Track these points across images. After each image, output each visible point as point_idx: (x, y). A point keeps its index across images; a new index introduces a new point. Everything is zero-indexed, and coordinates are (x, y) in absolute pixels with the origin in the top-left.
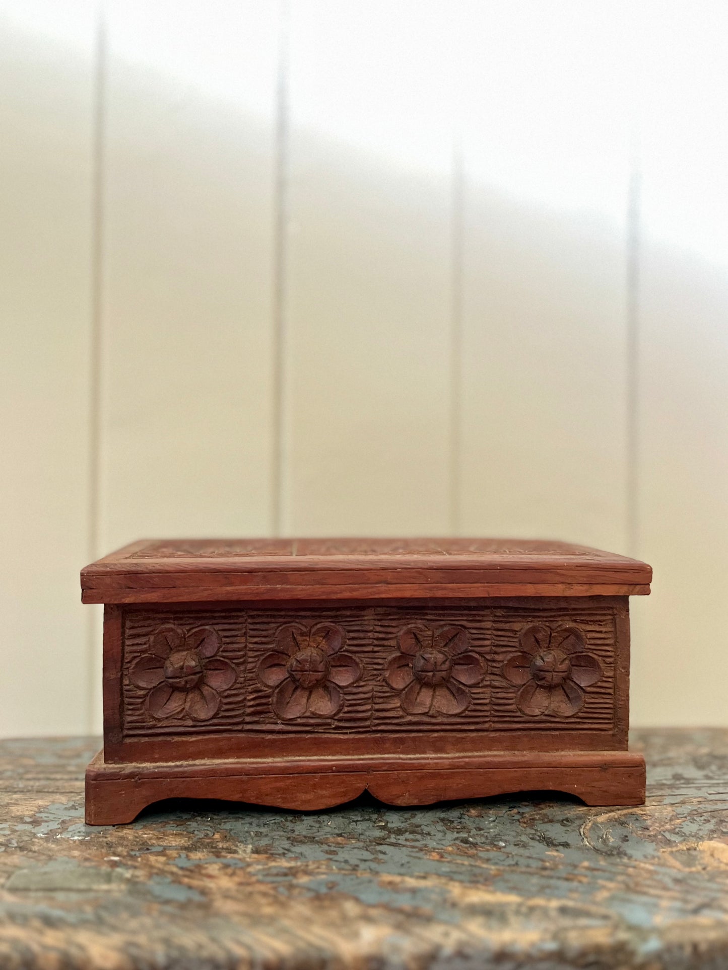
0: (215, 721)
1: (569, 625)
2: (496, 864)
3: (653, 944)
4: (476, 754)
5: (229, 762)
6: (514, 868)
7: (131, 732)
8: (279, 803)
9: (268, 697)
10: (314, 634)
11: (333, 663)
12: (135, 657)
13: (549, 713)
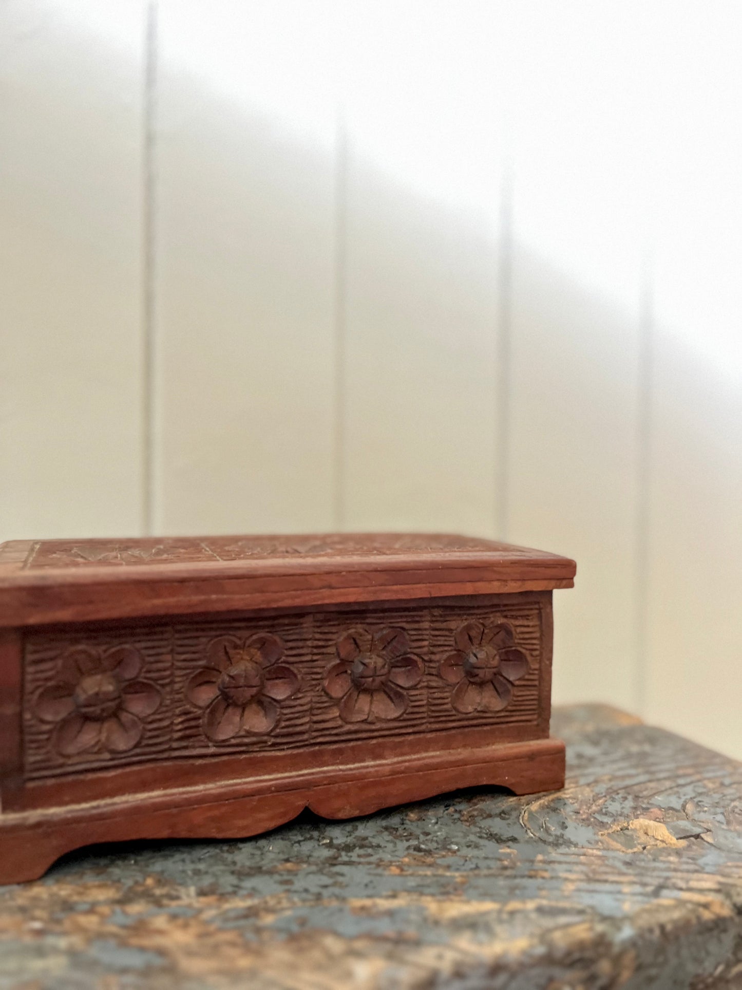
0: (138, 750)
1: (501, 621)
2: (457, 870)
3: (627, 932)
4: (414, 757)
5: (156, 795)
6: (476, 872)
7: (35, 775)
8: (214, 834)
9: (198, 718)
10: (249, 646)
11: (268, 676)
12: (38, 687)
13: (482, 709)
